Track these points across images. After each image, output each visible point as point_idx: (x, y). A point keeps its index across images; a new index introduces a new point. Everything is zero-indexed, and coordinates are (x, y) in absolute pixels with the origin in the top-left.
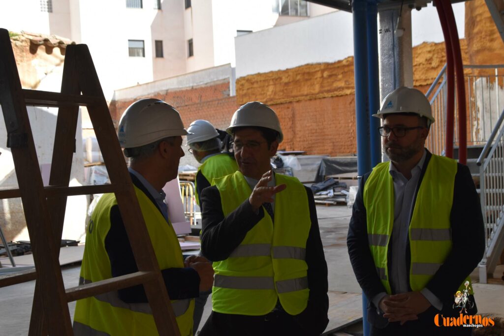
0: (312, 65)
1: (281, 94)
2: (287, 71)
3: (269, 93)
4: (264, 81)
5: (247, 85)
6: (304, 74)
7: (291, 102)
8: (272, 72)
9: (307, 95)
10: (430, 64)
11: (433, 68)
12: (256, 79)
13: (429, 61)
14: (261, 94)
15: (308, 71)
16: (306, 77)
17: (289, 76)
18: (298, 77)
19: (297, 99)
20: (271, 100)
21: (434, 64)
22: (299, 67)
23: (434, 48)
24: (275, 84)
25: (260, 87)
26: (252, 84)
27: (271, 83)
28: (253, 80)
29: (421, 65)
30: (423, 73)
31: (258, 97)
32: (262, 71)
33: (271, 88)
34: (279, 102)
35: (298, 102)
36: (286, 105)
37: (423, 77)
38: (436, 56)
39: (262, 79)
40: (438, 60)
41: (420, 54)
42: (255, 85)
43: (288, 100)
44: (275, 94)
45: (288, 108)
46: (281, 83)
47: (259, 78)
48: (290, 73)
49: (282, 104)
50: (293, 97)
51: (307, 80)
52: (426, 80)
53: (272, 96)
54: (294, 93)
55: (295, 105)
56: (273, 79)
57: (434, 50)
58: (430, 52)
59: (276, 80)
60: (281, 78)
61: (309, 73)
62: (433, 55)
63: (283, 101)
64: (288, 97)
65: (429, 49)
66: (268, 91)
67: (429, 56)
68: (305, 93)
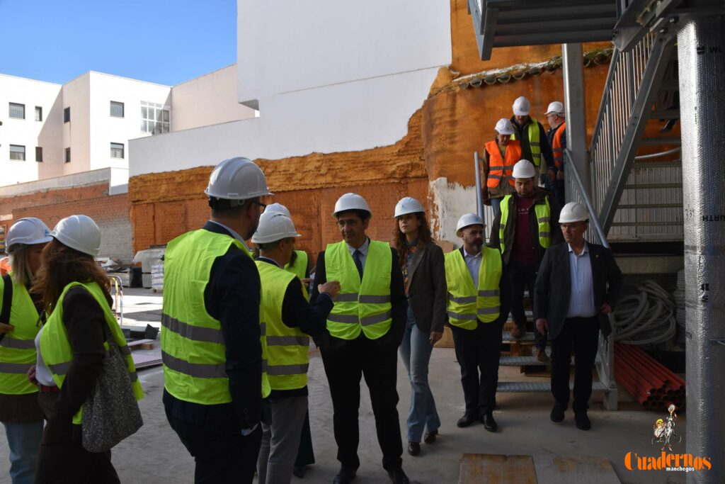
0: (206, 167)
1: (174, 192)
2: (180, 172)
3: (162, 191)
4: (157, 180)
5: (140, 184)
6: (197, 175)
7: (183, 200)
8: (165, 173)
9: (199, 194)
10: (319, 171)
11: (322, 175)
12: (149, 179)
13: (318, 168)
14: (154, 192)
15: (201, 172)
16: (199, 178)
17: (182, 176)
18: (192, 178)
19: (190, 197)
20: (164, 197)
21: (323, 171)
22: (193, 169)
23: (322, 158)
24: (168, 184)
25: (153, 186)
26: (145, 182)
27: (164, 182)
28: (146, 180)
29: (311, 172)
30: (312, 179)
31: (150, 195)
32: (155, 171)
33: (164, 187)
34: (172, 199)
35: (191, 199)
36: (179, 203)
37: (313, 182)
38: (324, 164)
39: (156, 178)
40: (326, 168)
41: (309, 162)
42: (148, 184)
43: (181, 198)
44: (168, 192)
45: (181, 205)
46: (174, 183)
47: (152, 178)
48: (184, 174)
49: (174, 201)
50: (186, 195)
51: (200, 181)
52: (315, 185)
53: (165, 194)
54: (187, 192)
55: (188, 202)
56: (166, 179)
57: (323, 160)
58: (318, 161)
59: (170, 179)
60: (174, 179)
61: (202, 175)
62: (322, 163)
63: (175, 198)
64: (180, 195)
65: (318, 158)
66: (161, 189)
67: (318, 164)
68: (198, 192)
